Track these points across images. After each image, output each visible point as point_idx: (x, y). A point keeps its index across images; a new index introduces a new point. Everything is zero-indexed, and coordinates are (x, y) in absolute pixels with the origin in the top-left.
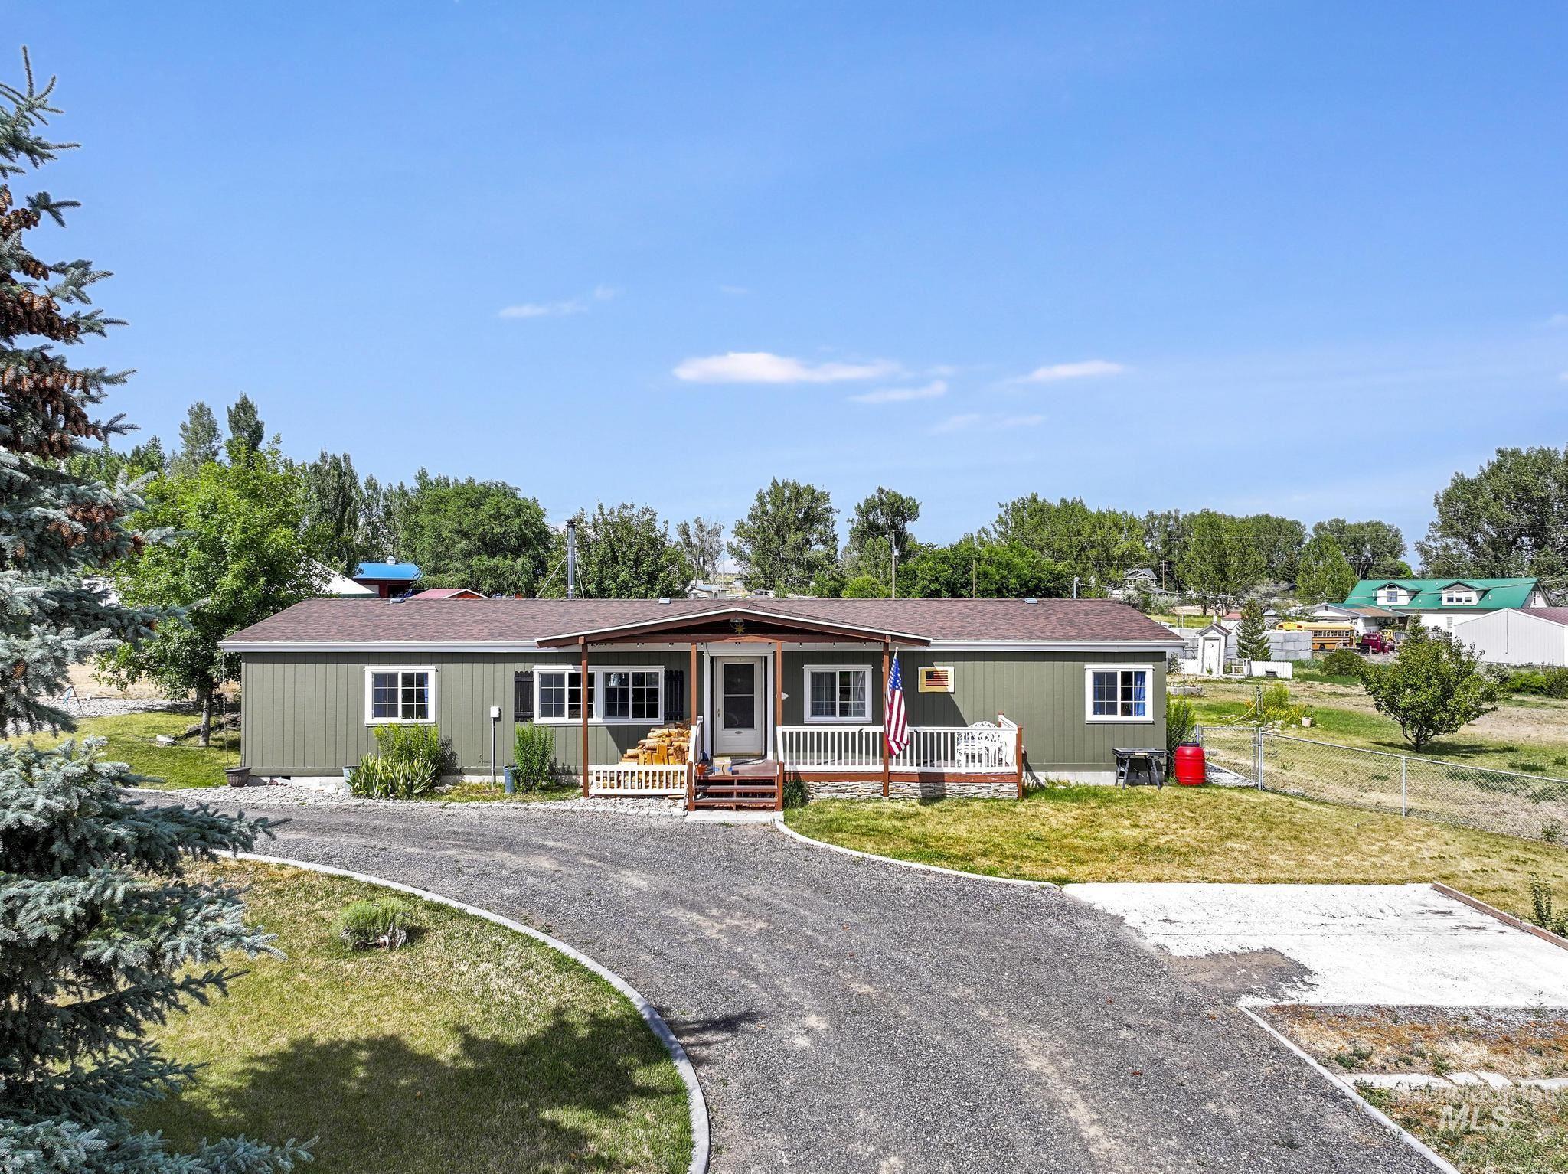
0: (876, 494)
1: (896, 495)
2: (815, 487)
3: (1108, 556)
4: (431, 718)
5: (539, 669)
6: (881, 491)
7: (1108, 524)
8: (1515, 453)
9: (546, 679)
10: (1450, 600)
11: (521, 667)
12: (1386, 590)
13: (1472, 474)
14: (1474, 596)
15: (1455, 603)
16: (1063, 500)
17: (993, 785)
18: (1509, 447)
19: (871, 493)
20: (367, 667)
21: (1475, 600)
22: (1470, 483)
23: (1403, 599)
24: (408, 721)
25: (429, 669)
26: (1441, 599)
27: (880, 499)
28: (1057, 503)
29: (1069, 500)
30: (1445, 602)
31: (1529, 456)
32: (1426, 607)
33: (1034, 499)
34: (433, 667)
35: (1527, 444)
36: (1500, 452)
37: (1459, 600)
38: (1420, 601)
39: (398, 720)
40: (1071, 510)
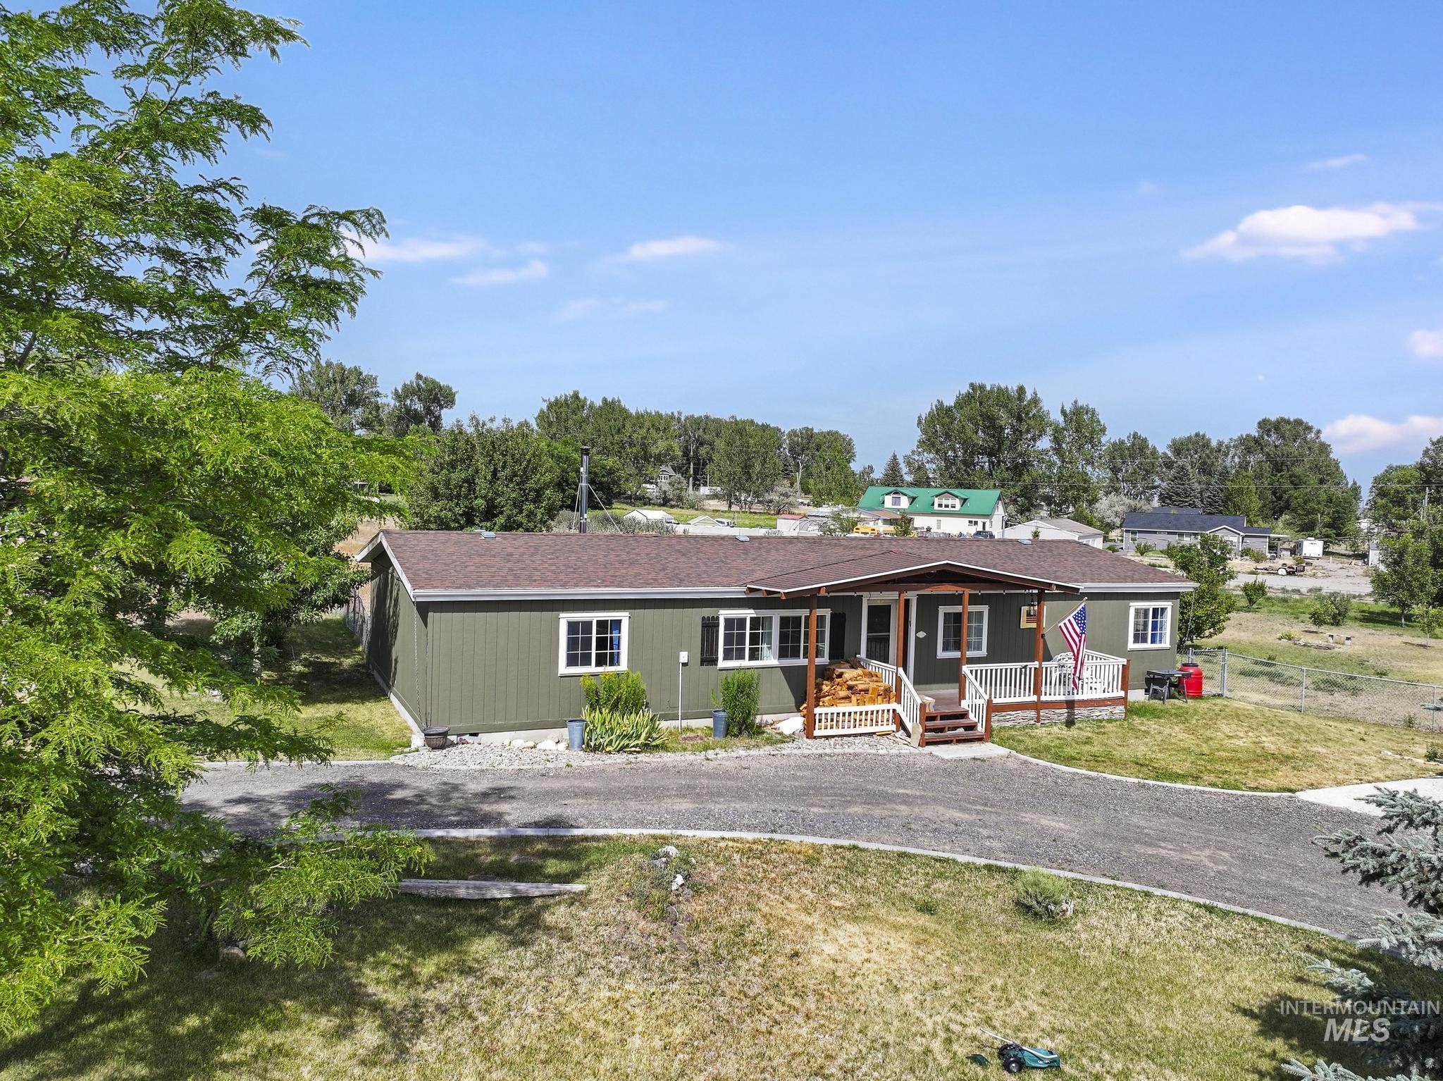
0: (414, 379)
1: (433, 382)
2: (362, 369)
3: (645, 453)
4: (623, 666)
5: (724, 614)
6: (419, 377)
7: (647, 424)
8: (982, 387)
9: (729, 622)
10: (940, 505)
11: (708, 612)
12: (892, 495)
13: (949, 402)
14: (957, 502)
15: (943, 508)
16: (605, 400)
17: (1109, 708)
18: (978, 381)
19: (410, 378)
20: (562, 615)
21: (958, 508)
22: (949, 409)
23: (904, 503)
24: (600, 669)
25: (623, 616)
26: (933, 504)
27: (418, 385)
28: (598, 403)
29: (610, 399)
30: (936, 507)
31: (992, 391)
32: (922, 511)
33: (576, 396)
34: (627, 614)
35: (990, 382)
36: (972, 385)
37: (947, 506)
38: (917, 505)
39: (593, 669)
40: (611, 408)
